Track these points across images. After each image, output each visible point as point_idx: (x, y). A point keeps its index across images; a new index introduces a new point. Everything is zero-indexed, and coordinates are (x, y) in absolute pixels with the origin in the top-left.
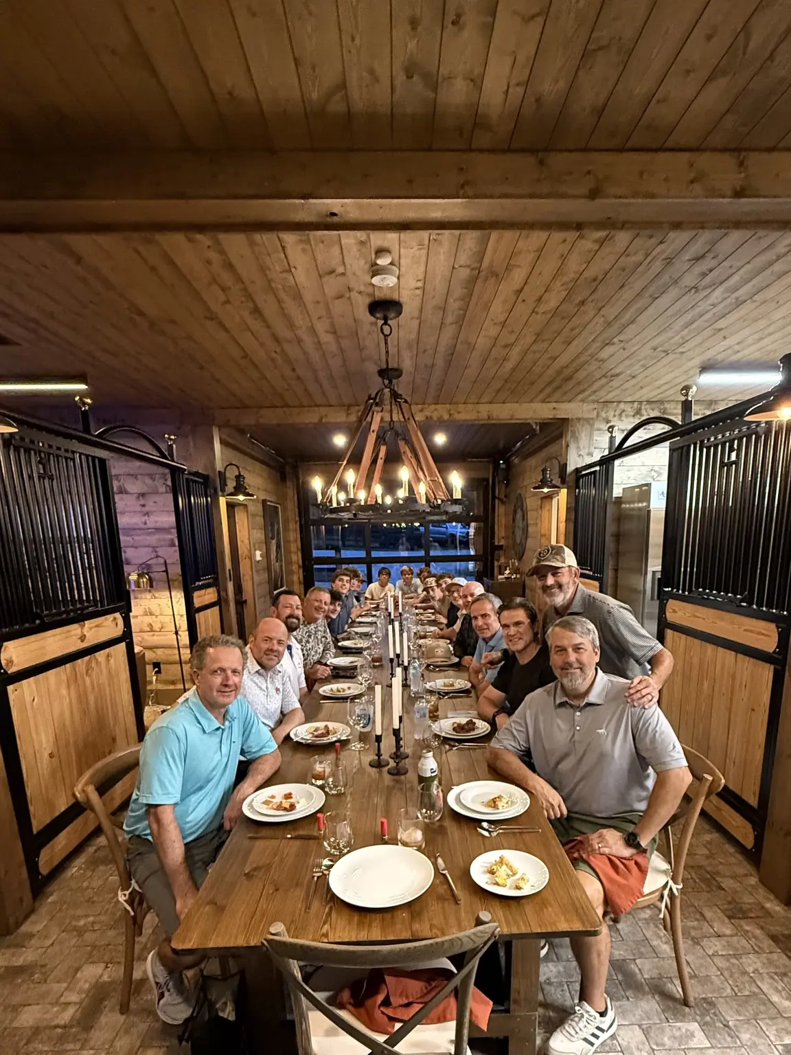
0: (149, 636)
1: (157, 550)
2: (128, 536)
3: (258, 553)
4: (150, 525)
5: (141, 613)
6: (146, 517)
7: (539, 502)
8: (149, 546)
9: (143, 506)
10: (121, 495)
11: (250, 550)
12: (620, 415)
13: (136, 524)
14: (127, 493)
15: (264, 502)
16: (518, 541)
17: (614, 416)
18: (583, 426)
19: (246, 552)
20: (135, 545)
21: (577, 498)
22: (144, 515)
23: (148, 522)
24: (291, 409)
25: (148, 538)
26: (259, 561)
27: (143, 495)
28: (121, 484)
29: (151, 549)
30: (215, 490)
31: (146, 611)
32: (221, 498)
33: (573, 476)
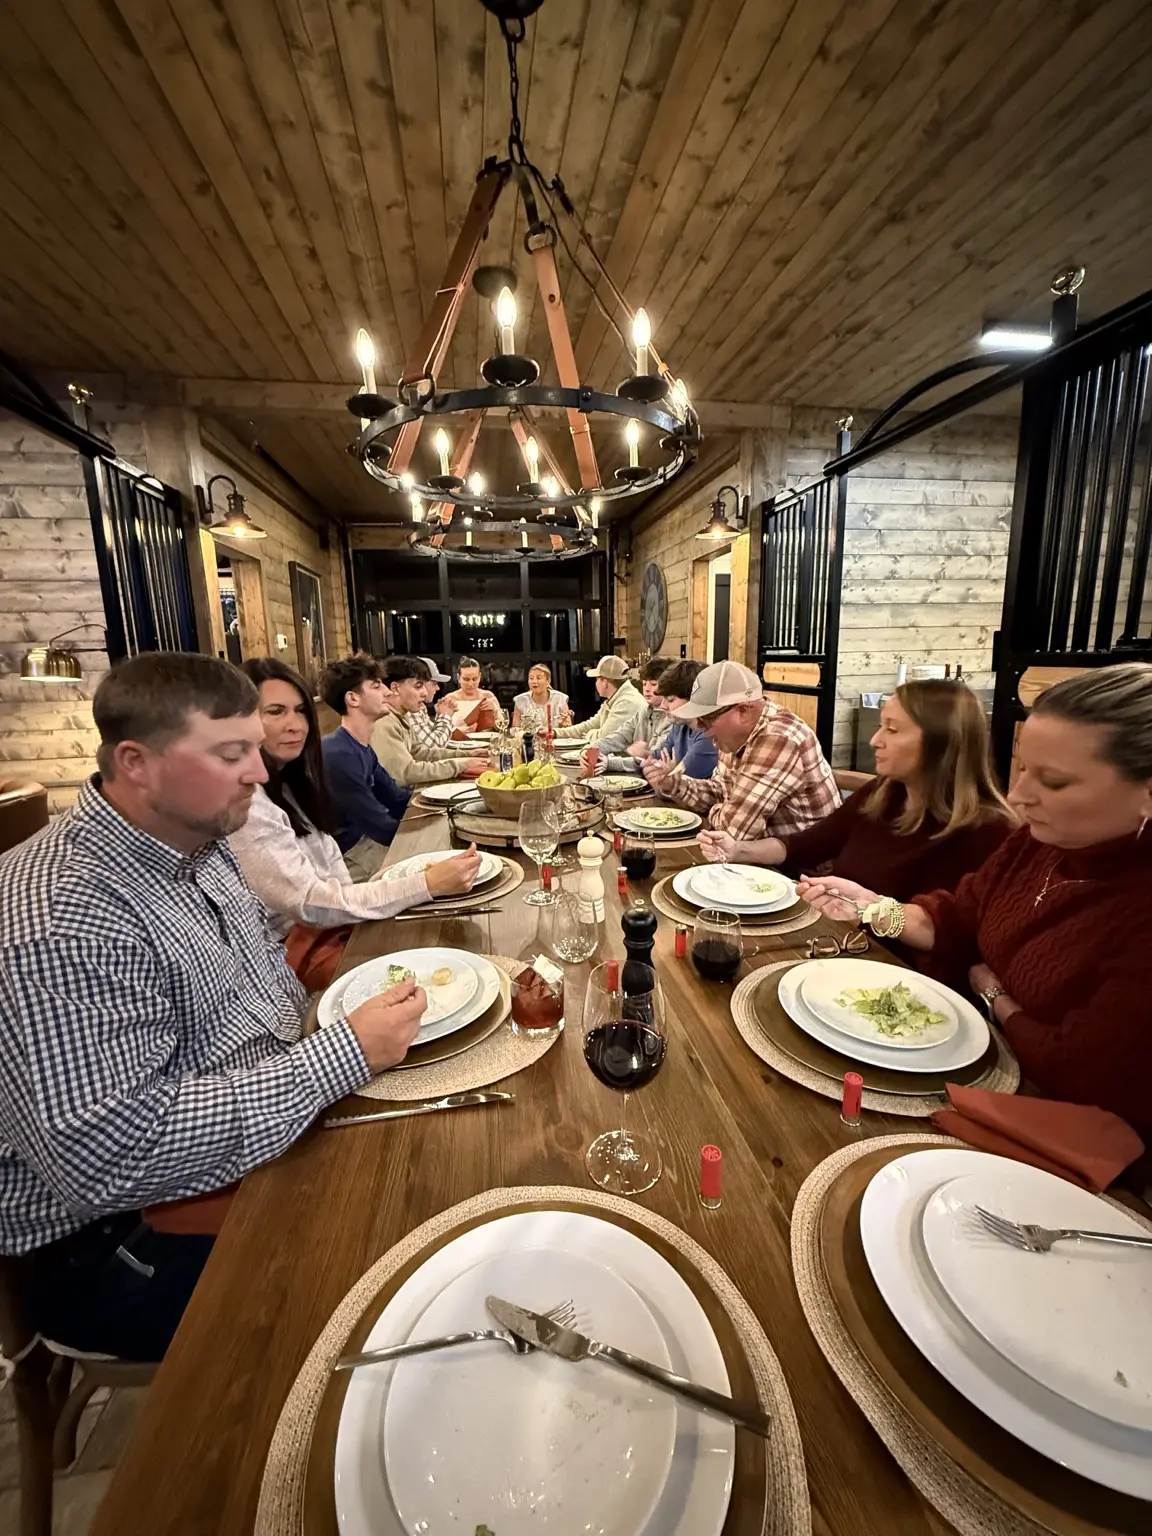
0: (76, 765)
1: (87, 616)
2: (30, 592)
3: (281, 638)
4: (71, 573)
5: (60, 726)
6: (65, 560)
7: (691, 566)
8: (70, 611)
9: (59, 540)
10: (15, 520)
11: (266, 631)
12: (823, 427)
13: (47, 571)
14: (26, 517)
15: (292, 565)
16: (652, 628)
17: (815, 428)
18: (772, 440)
19: (259, 633)
20: (45, 607)
21: (764, 547)
22: (62, 556)
23: (66, 568)
24: (320, 386)
25: (69, 596)
26: (282, 650)
27: (58, 521)
28: (13, 500)
29: (77, 615)
30: (192, 517)
31: (68, 723)
32: (202, 532)
33: (759, 515)
